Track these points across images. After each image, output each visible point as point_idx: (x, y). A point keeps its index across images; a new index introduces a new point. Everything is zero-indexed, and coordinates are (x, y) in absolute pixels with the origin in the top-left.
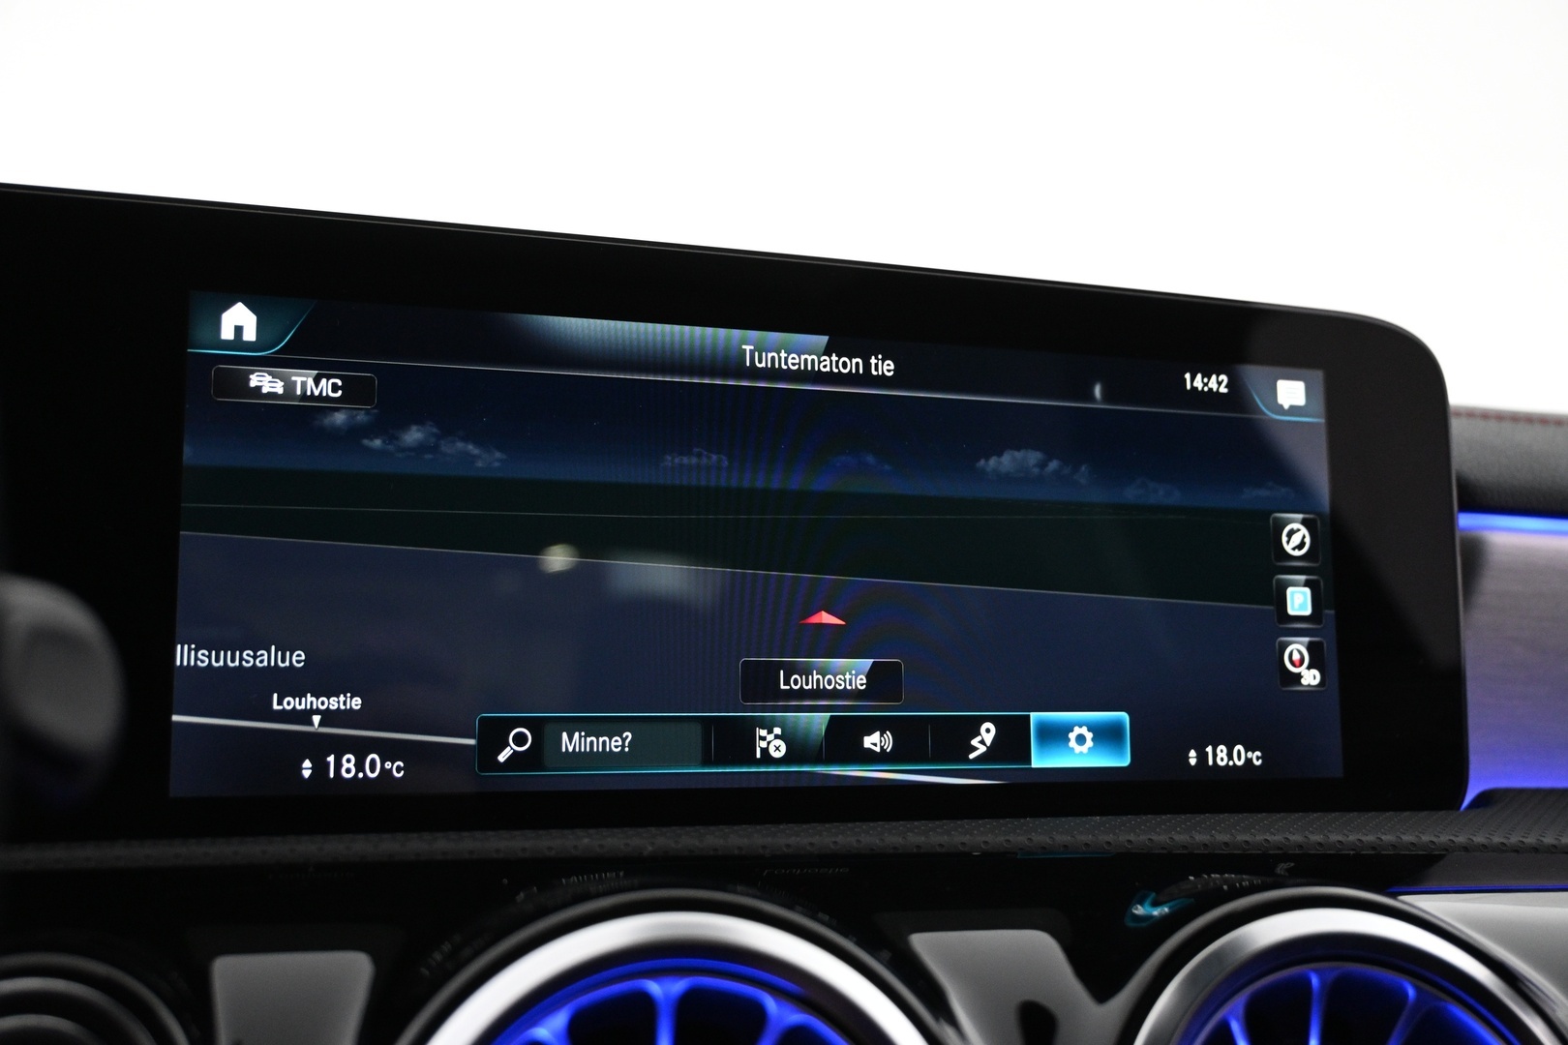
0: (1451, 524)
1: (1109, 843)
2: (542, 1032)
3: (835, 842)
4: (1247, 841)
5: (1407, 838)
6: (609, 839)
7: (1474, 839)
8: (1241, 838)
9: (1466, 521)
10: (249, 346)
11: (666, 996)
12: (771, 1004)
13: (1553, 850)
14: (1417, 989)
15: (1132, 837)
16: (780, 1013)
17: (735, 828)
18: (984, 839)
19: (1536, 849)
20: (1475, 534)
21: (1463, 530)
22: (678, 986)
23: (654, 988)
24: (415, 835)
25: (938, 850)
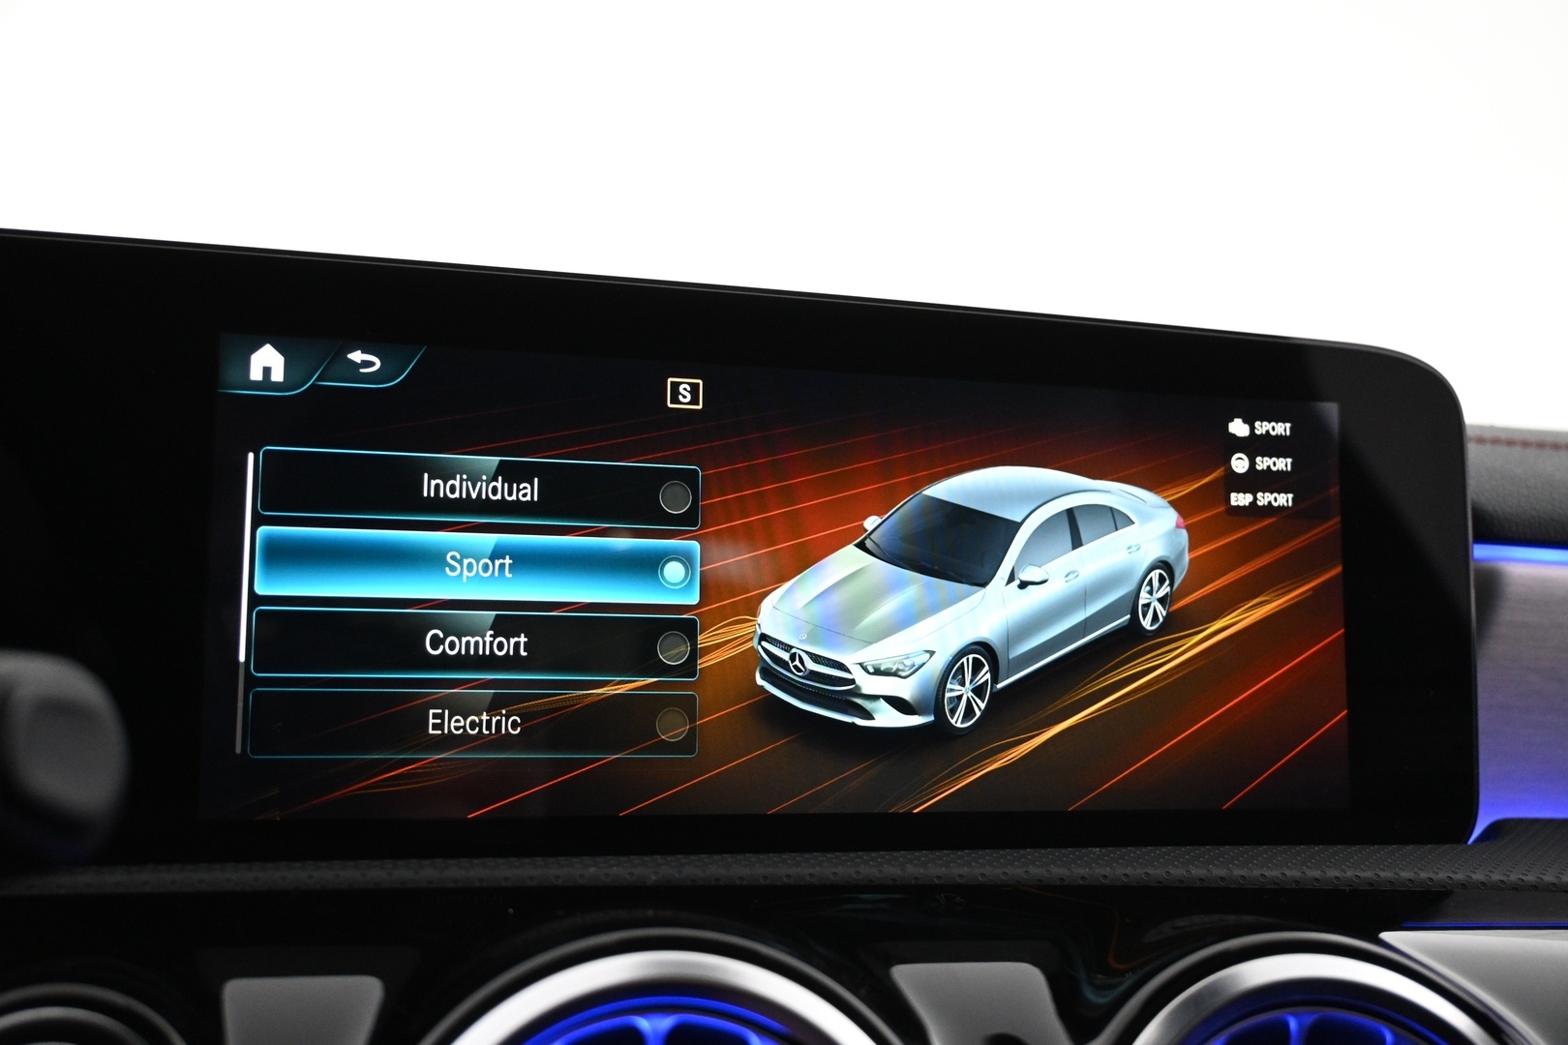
0: (1466, 554)
1: (1105, 876)
3: (835, 873)
4: (1242, 876)
5: (1405, 875)
6: (615, 868)
7: (1474, 876)
8: (1237, 872)
9: (1481, 552)
10: (277, 386)
11: (655, 1032)
12: (754, 1040)
13: (1553, 889)
14: (1395, 1034)
15: (1129, 871)
17: (739, 857)
18: (982, 871)
19: (1535, 886)
20: (1490, 565)
21: (1477, 561)
22: (667, 1023)
23: (644, 1024)
24: (454, 862)
25: (936, 881)
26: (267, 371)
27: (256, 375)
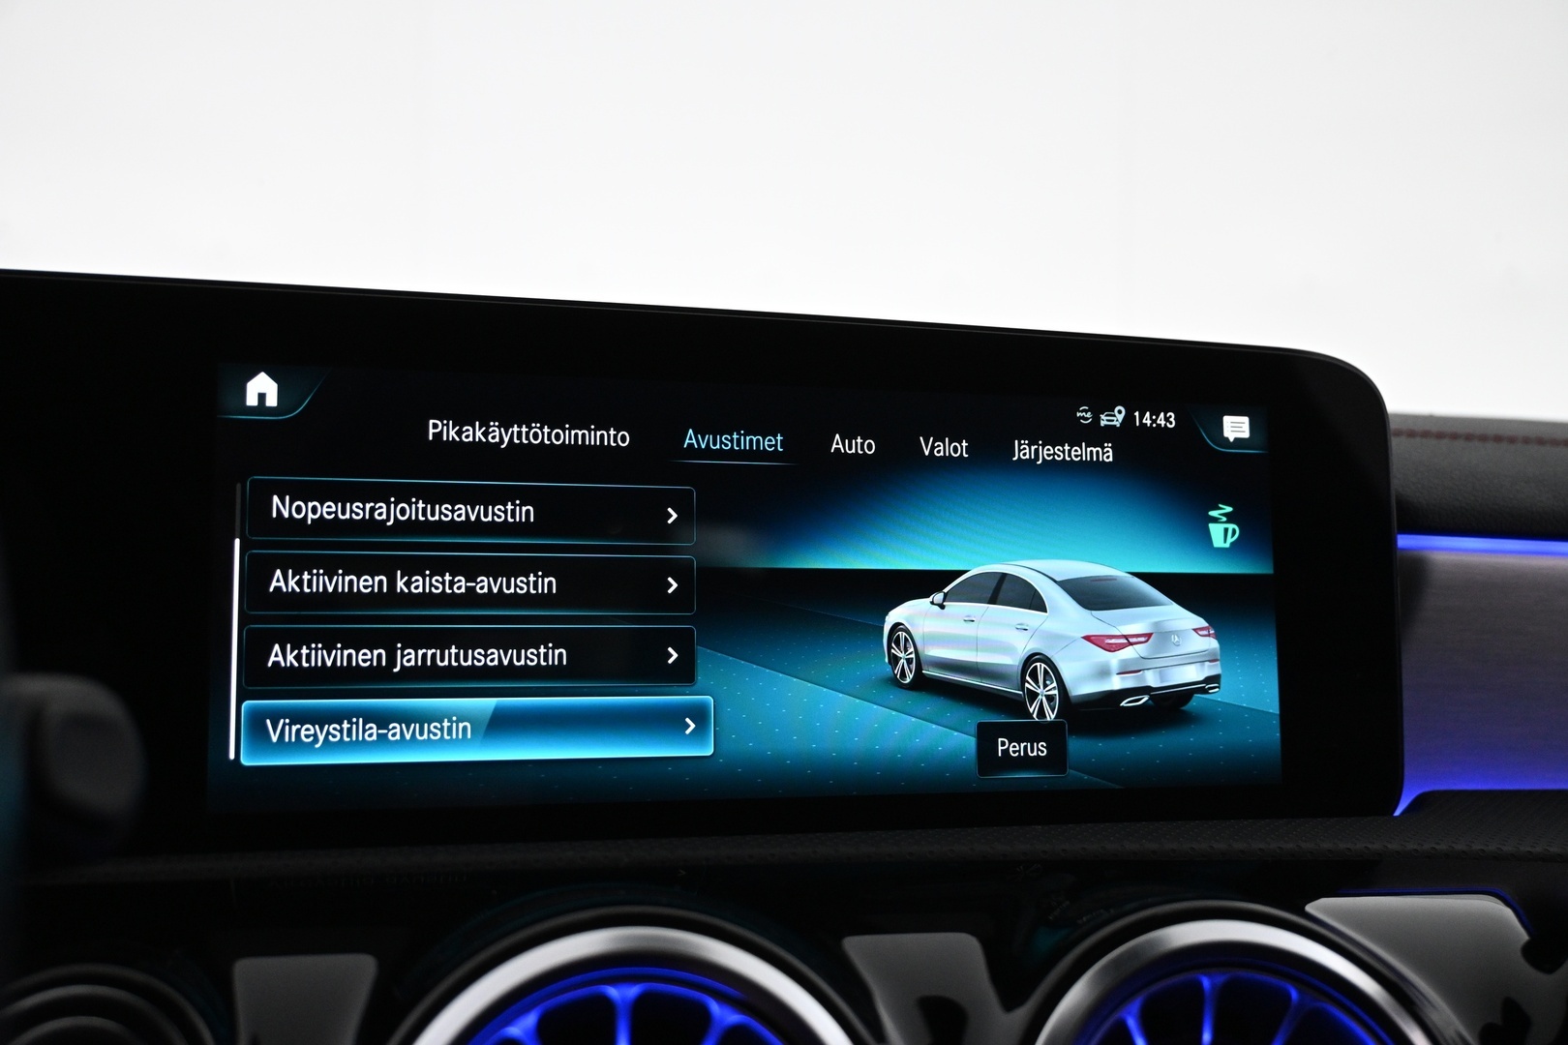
0: (1390, 544)
2: (514, 1031)
10: (271, 411)
11: (623, 999)
12: (715, 1007)
13: (1463, 856)
14: (1300, 992)
16: (724, 1015)
19: (1446, 855)
20: (1417, 552)
21: (1403, 549)
22: (633, 991)
23: (613, 992)
26: (262, 397)
27: (252, 400)
